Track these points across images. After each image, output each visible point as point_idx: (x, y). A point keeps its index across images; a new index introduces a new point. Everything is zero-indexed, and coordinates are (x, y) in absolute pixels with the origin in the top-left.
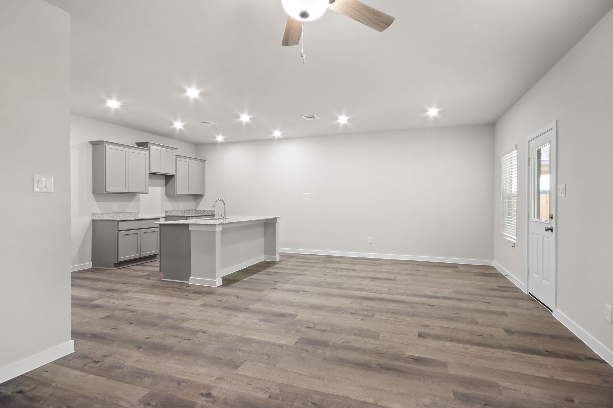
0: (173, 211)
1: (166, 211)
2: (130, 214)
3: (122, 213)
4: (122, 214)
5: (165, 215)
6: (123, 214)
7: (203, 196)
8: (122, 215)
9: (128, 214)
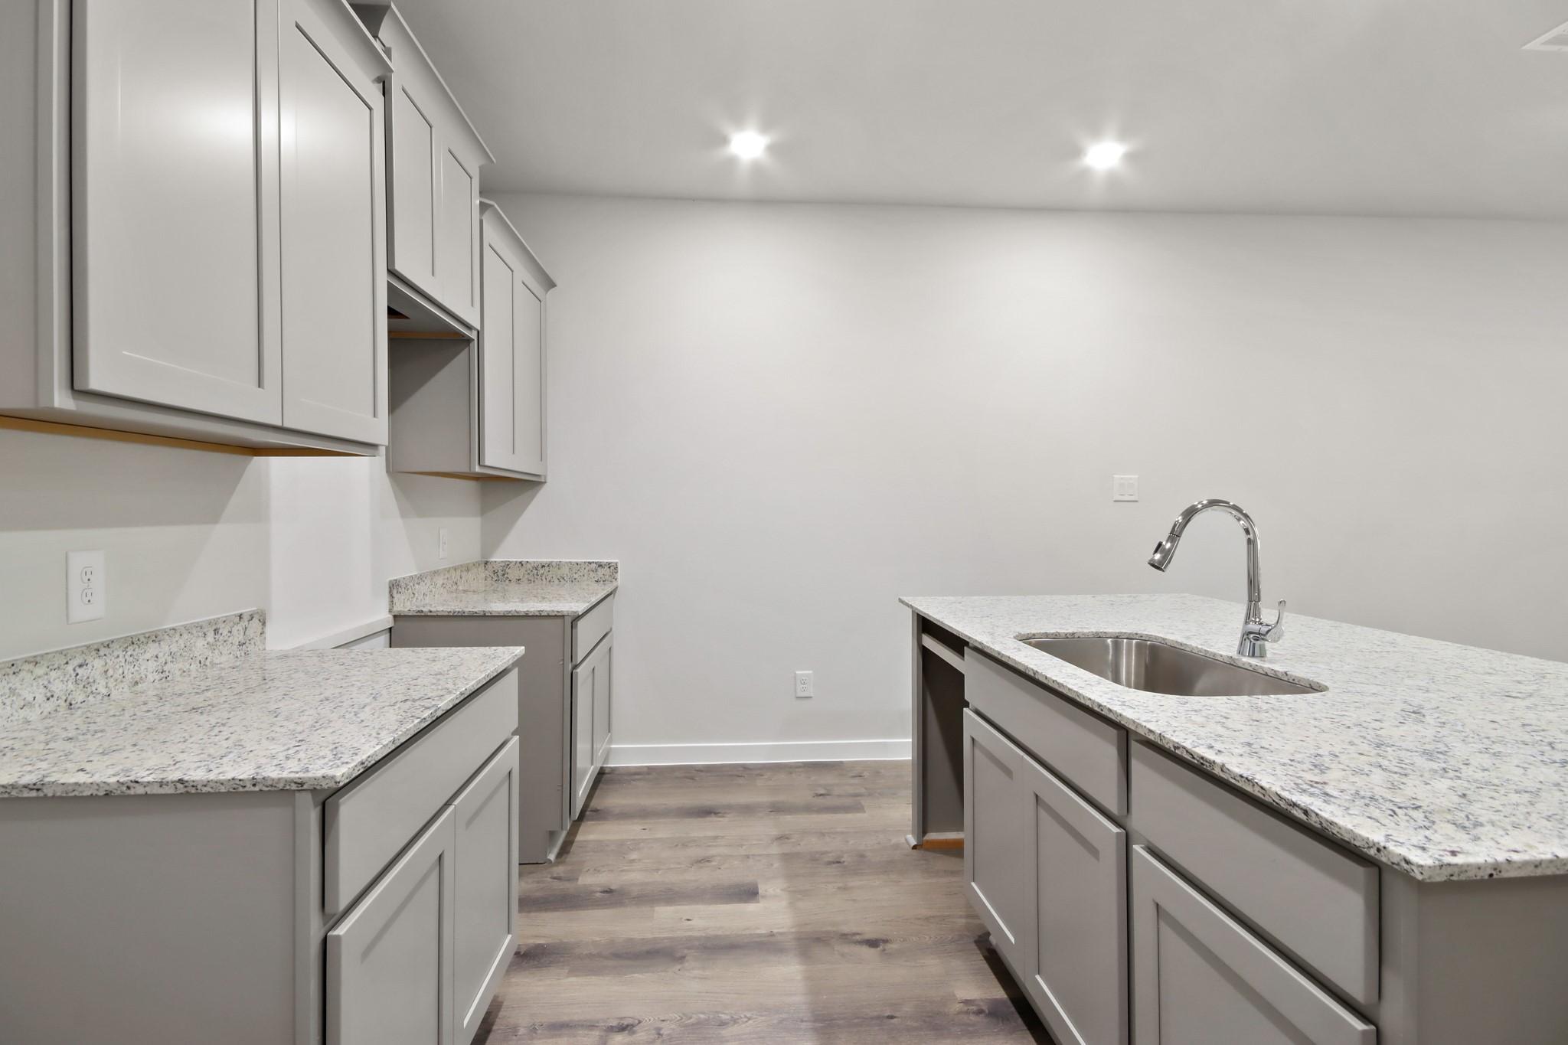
0: (421, 578)
1: (394, 586)
2: (210, 638)
3: (155, 637)
4: (152, 649)
5: (390, 617)
6: (163, 649)
7: (545, 482)
8: (152, 665)
9: (200, 643)
